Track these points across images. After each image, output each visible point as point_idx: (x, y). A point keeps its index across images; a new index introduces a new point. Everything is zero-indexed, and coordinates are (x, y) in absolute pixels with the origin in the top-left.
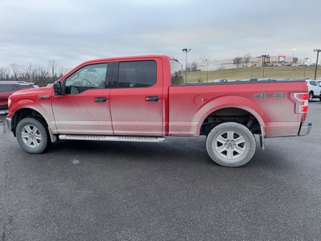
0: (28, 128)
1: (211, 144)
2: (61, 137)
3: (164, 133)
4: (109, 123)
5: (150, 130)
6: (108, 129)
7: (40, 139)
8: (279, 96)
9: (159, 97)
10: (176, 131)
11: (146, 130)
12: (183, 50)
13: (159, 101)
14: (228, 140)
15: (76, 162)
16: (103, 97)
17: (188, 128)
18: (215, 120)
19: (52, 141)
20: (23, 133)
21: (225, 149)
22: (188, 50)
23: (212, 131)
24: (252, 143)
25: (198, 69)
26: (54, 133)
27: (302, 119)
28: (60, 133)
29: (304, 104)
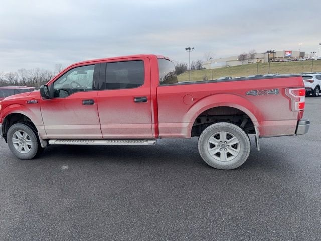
0: (18, 133)
1: (203, 145)
2: (51, 142)
3: (154, 135)
4: (98, 126)
5: (140, 133)
6: (97, 133)
7: (30, 144)
8: (273, 93)
9: (147, 98)
10: (166, 132)
11: (136, 133)
12: (186, 49)
13: (148, 101)
14: (221, 141)
15: (65, 167)
16: (91, 100)
17: (179, 130)
18: (208, 120)
19: (42, 146)
20: (14, 138)
22: (191, 49)
23: (203, 132)
25: (203, 67)
26: (43, 138)
27: (299, 117)
28: (50, 138)
29: (300, 101)
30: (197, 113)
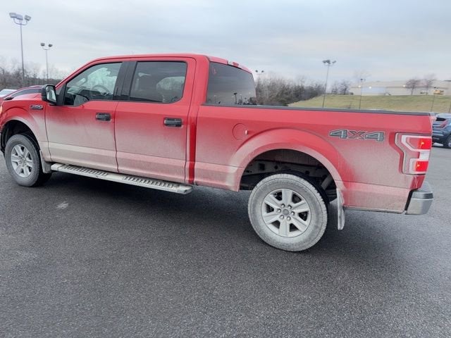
0: (18, 148)
1: (254, 206)
2: (54, 167)
3: (187, 179)
4: (112, 154)
5: (168, 172)
6: (111, 163)
7: (31, 166)
8: (374, 137)
10: (204, 177)
11: (162, 171)
12: (324, 62)
14: (283, 204)
15: (63, 205)
16: (107, 114)
17: (223, 176)
18: (275, 168)
19: (44, 171)
20: (13, 155)
21: (277, 218)
22: (331, 61)
23: (258, 185)
24: (320, 215)
25: (350, 91)
26: (47, 160)
27: (413, 184)
28: (54, 161)
29: (418, 157)
30: (251, 154)
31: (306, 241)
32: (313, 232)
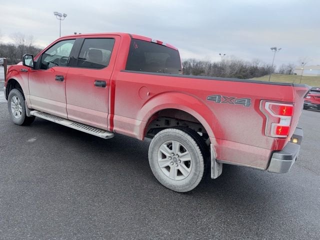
0: (15, 98)
3: (109, 127)
7: (21, 111)
8: (242, 103)
9: (107, 82)
11: (93, 121)
12: (272, 49)
13: (106, 87)
14: (173, 153)
15: (32, 140)
16: (62, 76)
17: (132, 127)
19: (27, 115)
21: (168, 164)
22: (277, 49)
27: (274, 146)
29: (279, 123)
31: (187, 185)
32: (193, 178)
